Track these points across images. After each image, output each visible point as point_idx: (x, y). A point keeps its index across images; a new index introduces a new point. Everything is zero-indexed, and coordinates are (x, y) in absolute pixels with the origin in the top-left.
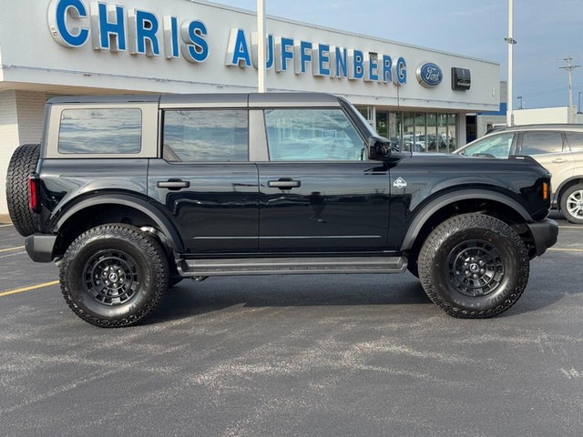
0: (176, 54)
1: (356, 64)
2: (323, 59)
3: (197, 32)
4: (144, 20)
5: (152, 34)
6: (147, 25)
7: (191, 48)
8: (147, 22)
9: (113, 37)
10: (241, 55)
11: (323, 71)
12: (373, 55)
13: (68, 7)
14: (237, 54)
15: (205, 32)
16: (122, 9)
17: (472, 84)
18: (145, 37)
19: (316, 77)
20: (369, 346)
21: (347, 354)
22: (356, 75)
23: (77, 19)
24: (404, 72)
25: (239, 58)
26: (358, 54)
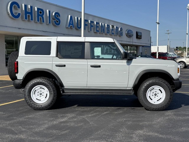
0: (50, 23)
1: (107, 29)
2: (97, 27)
3: (57, 16)
4: (39, 11)
5: (42, 16)
6: (41, 13)
7: (55, 21)
8: (41, 12)
9: (29, 16)
10: (71, 24)
11: (97, 31)
12: (113, 26)
13: (14, 5)
14: (70, 24)
15: (60, 16)
16: (32, 7)
17: (142, 37)
18: (39, 17)
19: (95, 32)
20: (141, 132)
21: (134, 136)
22: (107, 33)
23: (17, 9)
24: (122, 32)
25: (70, 25)
26: (108, 26)
